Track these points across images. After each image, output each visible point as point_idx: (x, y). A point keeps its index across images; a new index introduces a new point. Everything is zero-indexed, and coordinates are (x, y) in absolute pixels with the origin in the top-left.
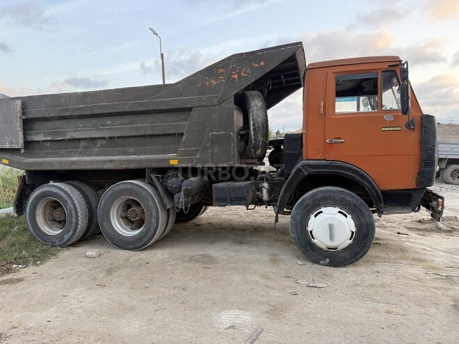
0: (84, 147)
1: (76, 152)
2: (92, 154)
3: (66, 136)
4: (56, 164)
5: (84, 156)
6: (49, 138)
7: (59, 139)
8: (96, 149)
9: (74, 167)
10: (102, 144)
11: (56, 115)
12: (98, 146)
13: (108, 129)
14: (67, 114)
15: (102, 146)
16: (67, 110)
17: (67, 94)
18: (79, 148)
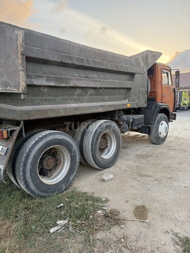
0: (78, 95)
1: (72, 99)
2: (84, 101)
3: (69, 83)
4: (62, 110)
5: (78, 103)
6: (52, 84)
7: (63, 85)
8: (86, 97)
9: (77, 113)
10: (91, 93)
11: (60, 61)
12: (89, 94)
13: (100, 81)
14: (70, 62)
15: (91, 95)
16: (70, 58)
17: (71, 42)
18: (74, 95)
